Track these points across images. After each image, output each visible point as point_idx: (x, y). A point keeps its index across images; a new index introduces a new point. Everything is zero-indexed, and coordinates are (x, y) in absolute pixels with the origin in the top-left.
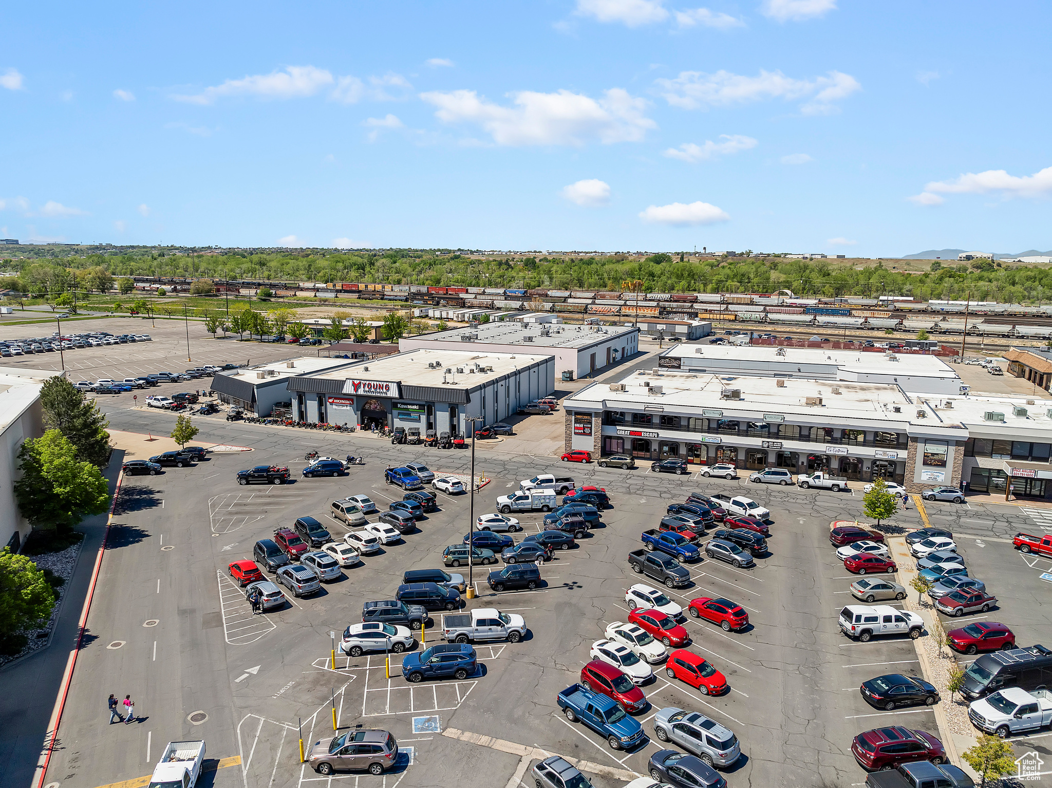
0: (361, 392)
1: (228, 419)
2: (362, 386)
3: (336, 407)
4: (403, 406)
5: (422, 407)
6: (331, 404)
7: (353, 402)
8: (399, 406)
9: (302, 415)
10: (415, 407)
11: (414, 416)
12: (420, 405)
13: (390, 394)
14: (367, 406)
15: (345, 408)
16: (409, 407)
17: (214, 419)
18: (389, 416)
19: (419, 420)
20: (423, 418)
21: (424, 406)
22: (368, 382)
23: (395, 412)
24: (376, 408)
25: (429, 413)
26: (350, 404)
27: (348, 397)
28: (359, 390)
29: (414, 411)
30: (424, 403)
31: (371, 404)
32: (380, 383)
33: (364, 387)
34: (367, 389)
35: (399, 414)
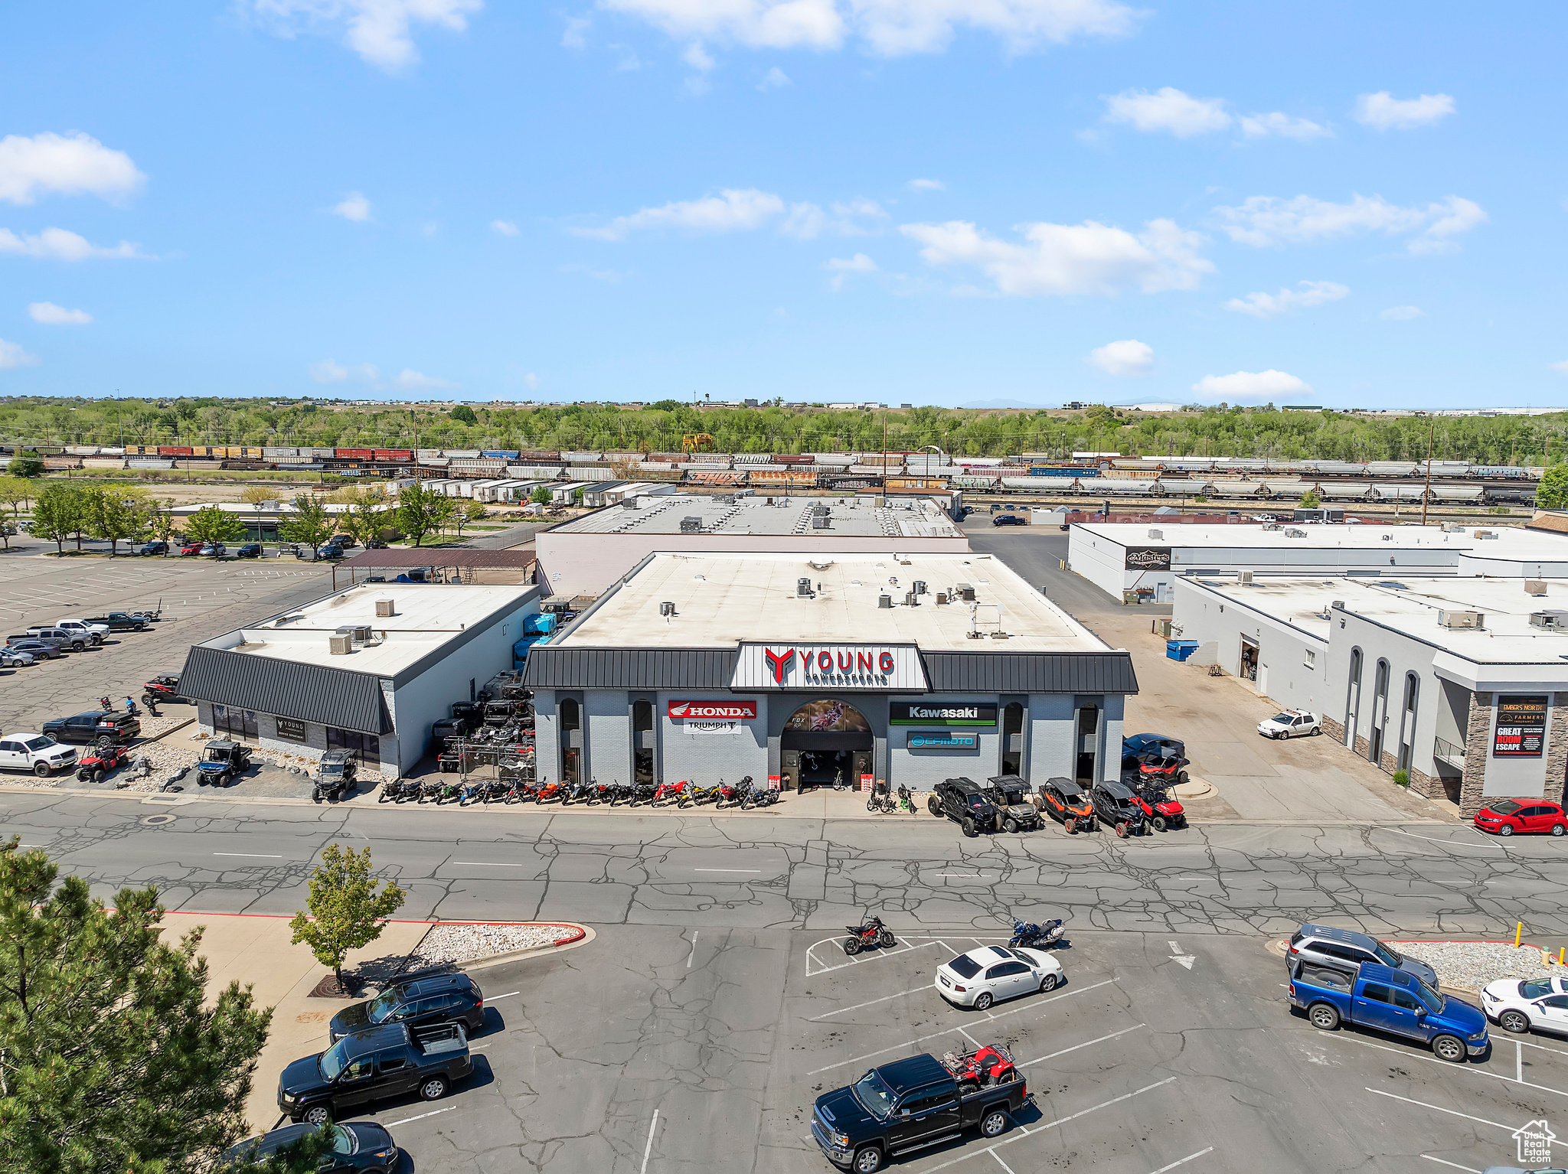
0: (796, 679)
1: (317, 799)
2: (800, 662)
3: (695, 730)
4: (925, 713)
5: (987, 711)
6: (677, 720)
7: (754, 711)
8: (913, 712)
9: (569, 760)
10: (967, 713)
11: (958, 737)
12: (980, 706)
13: (894, 682)
14: (798, 721)
15: (726, 730)
16: (946, 713)
17: (260, 800)
18: (879, 743)
19: (974, 750)
20: (991, 743)
21: (994, 707)
22: (817, 651)
23: (897, 731)
24: (829, 722)
25: (1013, 725)
26: (746, 716)
27: (746, 700)
28: (791, 676)
29: (965, 724)
30: (994, 699)
31: (812, 712)
32: (860, 649)
33: (806, 667)
34: (818, 671)
35: (910, 736)
